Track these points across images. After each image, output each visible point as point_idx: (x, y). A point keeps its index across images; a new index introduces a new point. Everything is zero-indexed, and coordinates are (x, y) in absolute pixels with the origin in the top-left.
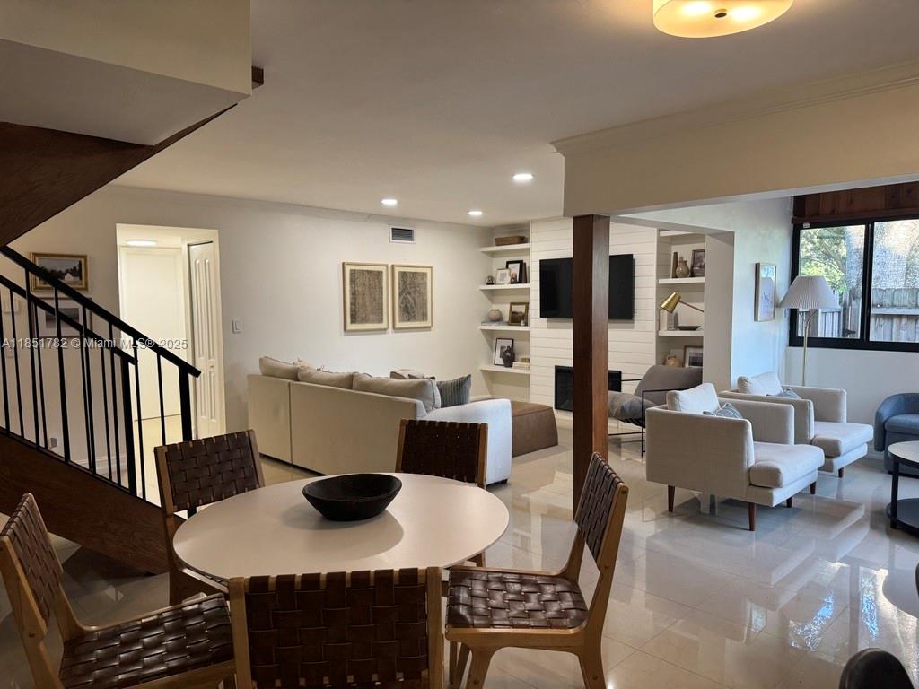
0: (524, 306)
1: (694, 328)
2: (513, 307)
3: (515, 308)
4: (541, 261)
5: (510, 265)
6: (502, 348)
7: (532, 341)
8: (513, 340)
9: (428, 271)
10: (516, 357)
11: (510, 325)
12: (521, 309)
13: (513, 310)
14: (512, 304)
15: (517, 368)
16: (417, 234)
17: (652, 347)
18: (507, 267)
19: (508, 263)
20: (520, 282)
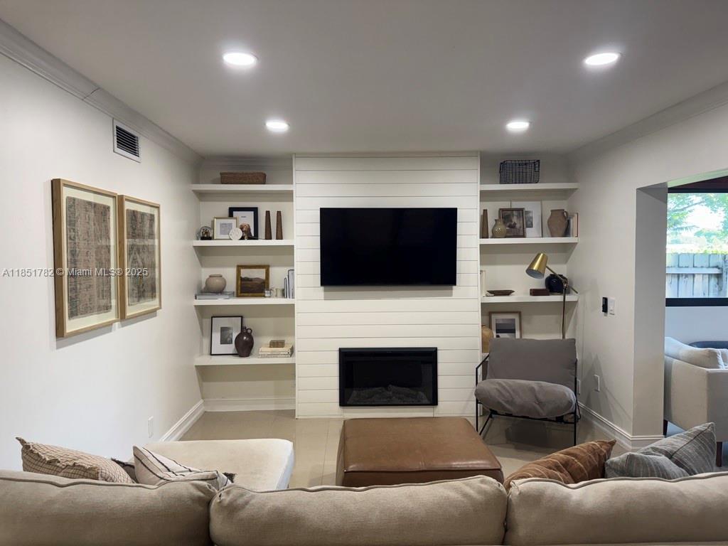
0: (264, 270)
1: (507, 293)
2: (242, 270)
3: (245, 273)
4: (321, 209)
5: (235, 213)
6: (223, 330)
7: (299, 318)
8: (242, 317)
9: (155, 212)
10: (256, 340)
11: (238, 296)
12: (259, 274)
13: (243, 276)
14: (240, 267)
15: (263, 355)
16: (143, 145)
17: (477, 317)
18: (231, 215)
19: (232, 210)
20: (256, 237)
